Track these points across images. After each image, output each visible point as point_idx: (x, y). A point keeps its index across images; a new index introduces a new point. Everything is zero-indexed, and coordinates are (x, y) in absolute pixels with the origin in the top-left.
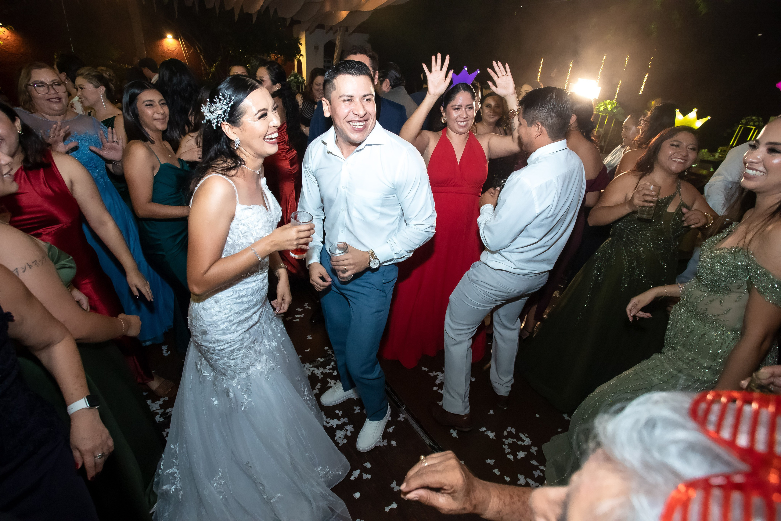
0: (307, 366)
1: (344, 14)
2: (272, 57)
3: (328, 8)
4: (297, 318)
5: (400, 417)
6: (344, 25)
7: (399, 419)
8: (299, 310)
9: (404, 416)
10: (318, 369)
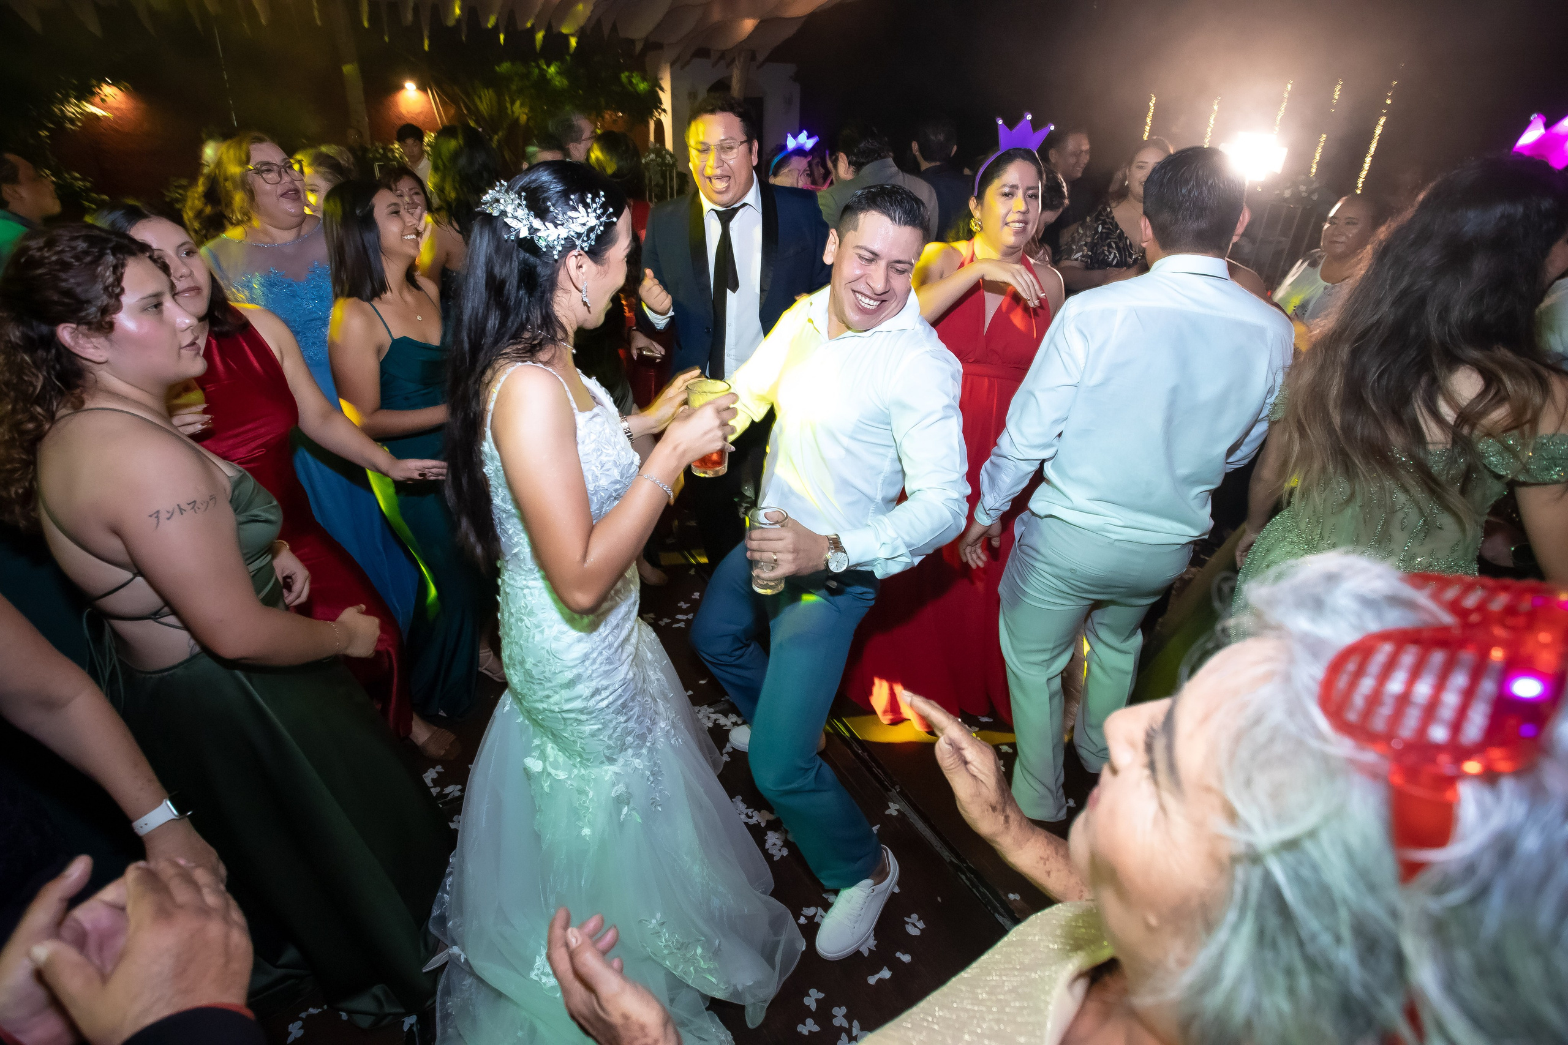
0: (705, 710)
1: (748, 25)
2: (607, 116)
3: (717, 15)
4: (680, 621)
5: (889, 808)
6: (748, 49)
7: (887, 812)
8: (683, 605)
9: (897, 807)
10: (726, 716)
